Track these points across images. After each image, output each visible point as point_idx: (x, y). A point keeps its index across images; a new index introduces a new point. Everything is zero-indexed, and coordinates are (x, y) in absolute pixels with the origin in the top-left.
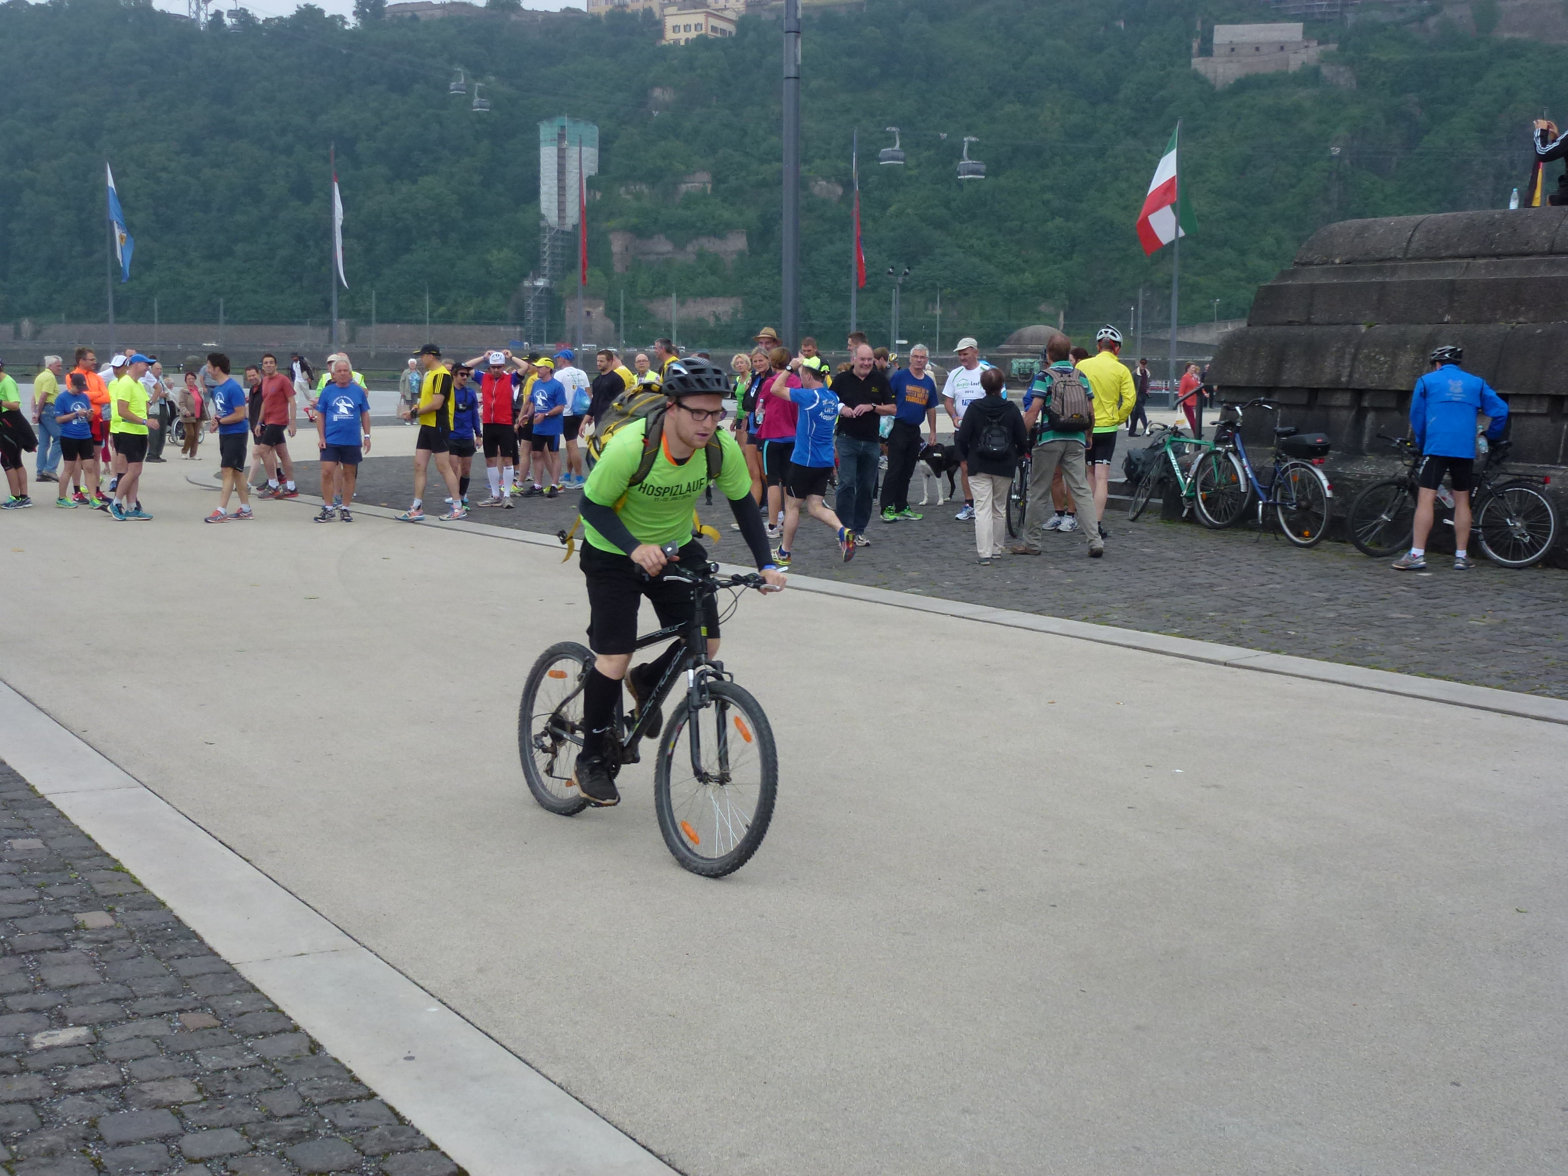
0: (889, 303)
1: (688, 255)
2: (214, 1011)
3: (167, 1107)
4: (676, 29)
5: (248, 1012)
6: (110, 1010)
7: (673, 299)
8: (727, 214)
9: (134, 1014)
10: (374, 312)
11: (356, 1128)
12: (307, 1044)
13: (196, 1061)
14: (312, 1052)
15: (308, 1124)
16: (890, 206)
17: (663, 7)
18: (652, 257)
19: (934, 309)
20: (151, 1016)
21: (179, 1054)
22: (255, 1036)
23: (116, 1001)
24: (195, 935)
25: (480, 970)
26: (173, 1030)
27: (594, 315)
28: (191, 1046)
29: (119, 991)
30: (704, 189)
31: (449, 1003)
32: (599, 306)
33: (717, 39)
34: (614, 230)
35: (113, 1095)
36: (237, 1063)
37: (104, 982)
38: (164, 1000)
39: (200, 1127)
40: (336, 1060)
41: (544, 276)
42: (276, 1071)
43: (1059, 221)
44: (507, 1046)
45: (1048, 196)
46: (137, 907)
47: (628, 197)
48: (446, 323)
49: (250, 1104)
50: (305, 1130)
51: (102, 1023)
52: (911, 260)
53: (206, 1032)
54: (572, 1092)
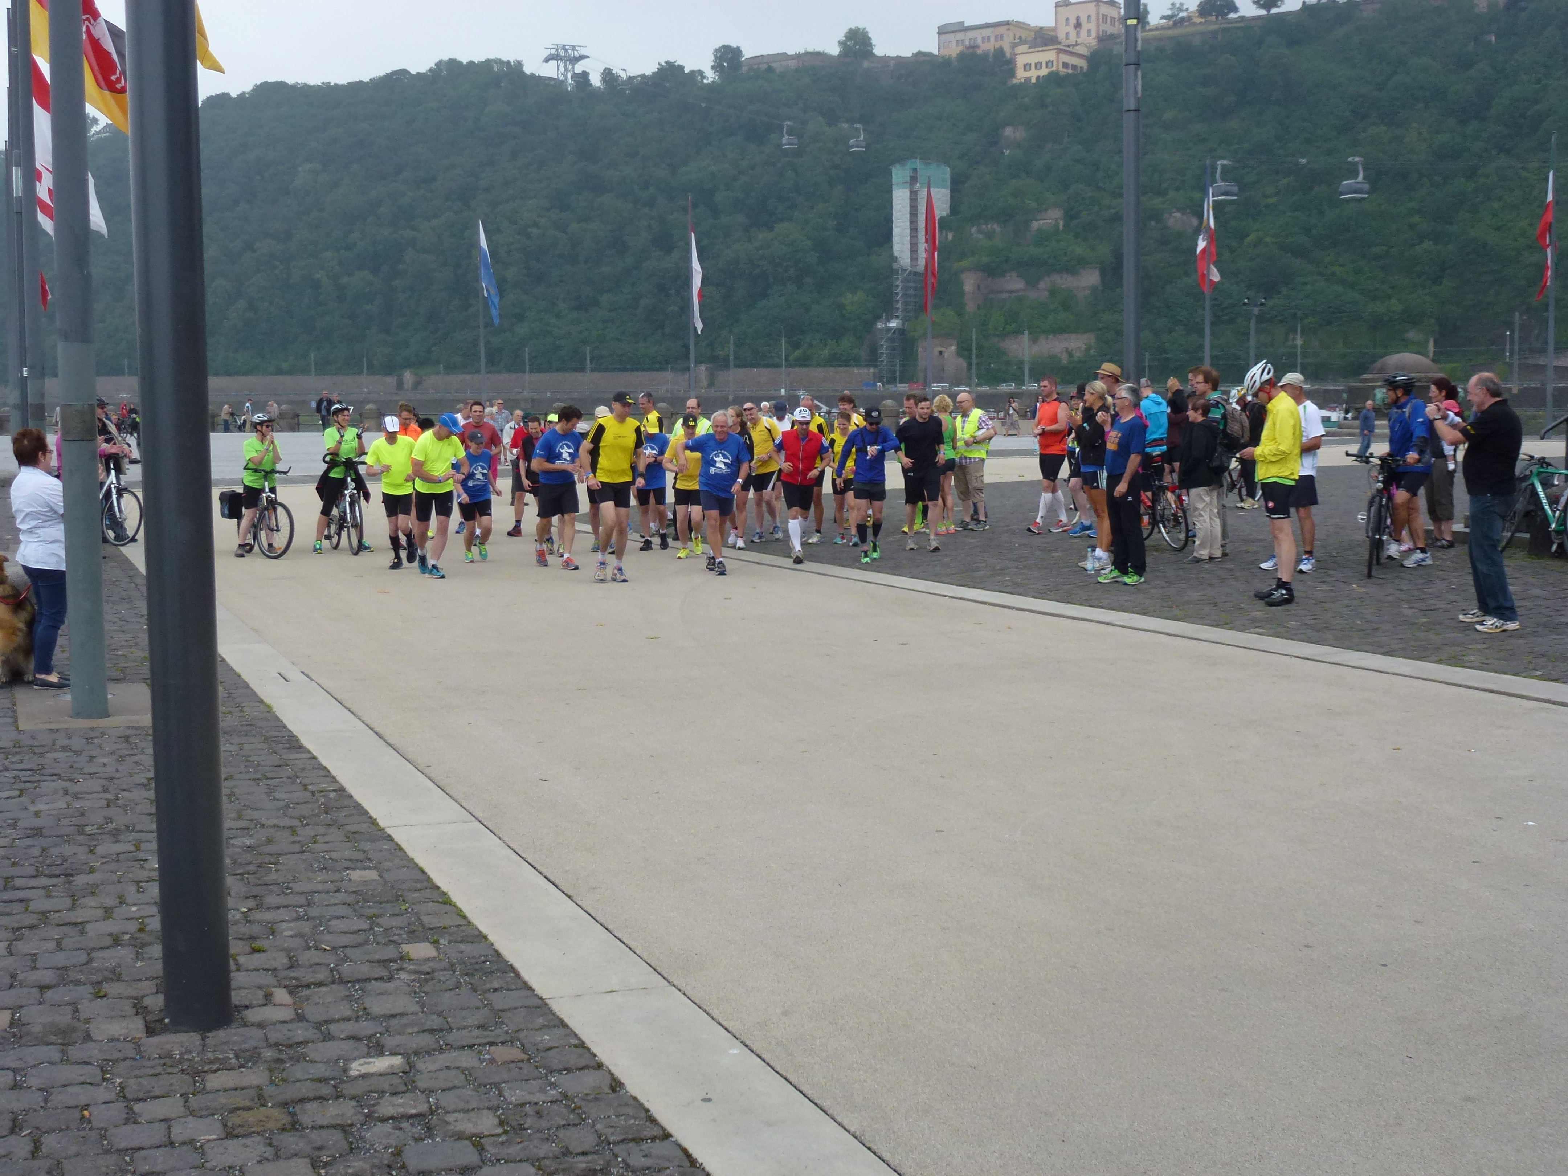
0: (1247, 334)
1: (1041, 292)
2: (523, 1045)
3: (469, 1138)
4: (1027, 67)
5: (554, 1047)
6: (426, 1040)
7: (1026, 337)
8: (1079, 250)
9: (447, 1045)
10: (732, 357)
11: (648, 1169)
12: (608, 1081)
13: (500, 1095)
14: (613, 1090)
15: (602, 1162)
16: (1247, 236)
17: (1014, 46)
18: (1005, 296)
19: (1294, 339)
20: (463, 1048)
21: (485, 1086)
22: (559, 1071)
23: (431, 1031)
24: (512, 969)
25: (785, 1014)
26: (482, 1062)
27: (946, 355)
28: (497, 1079)
29: (435, 1022)
30: (1057, 226)
31: (751, 1046)
32: (951, 345)
33: (1068, 75)
34: (968, 270)
35: (419, 1124)
36: (539, 1097)
37: (422, 1012)
38: (476, 1032)
39: (498, 1160)
40: (635, 1099)
41: (897, 317)
42: (576, 1108)
43: (1427, 244)
44: (805, 1091)
45: (1416, 219)
46: (460, 939)
47: (981, 236)
48: (802, 366)
49: (548, 1139)
50: (598, 1168)
51: (416, 1053)
52: (1269, 289)
53: (512, 1065)
54: (865, 1142)
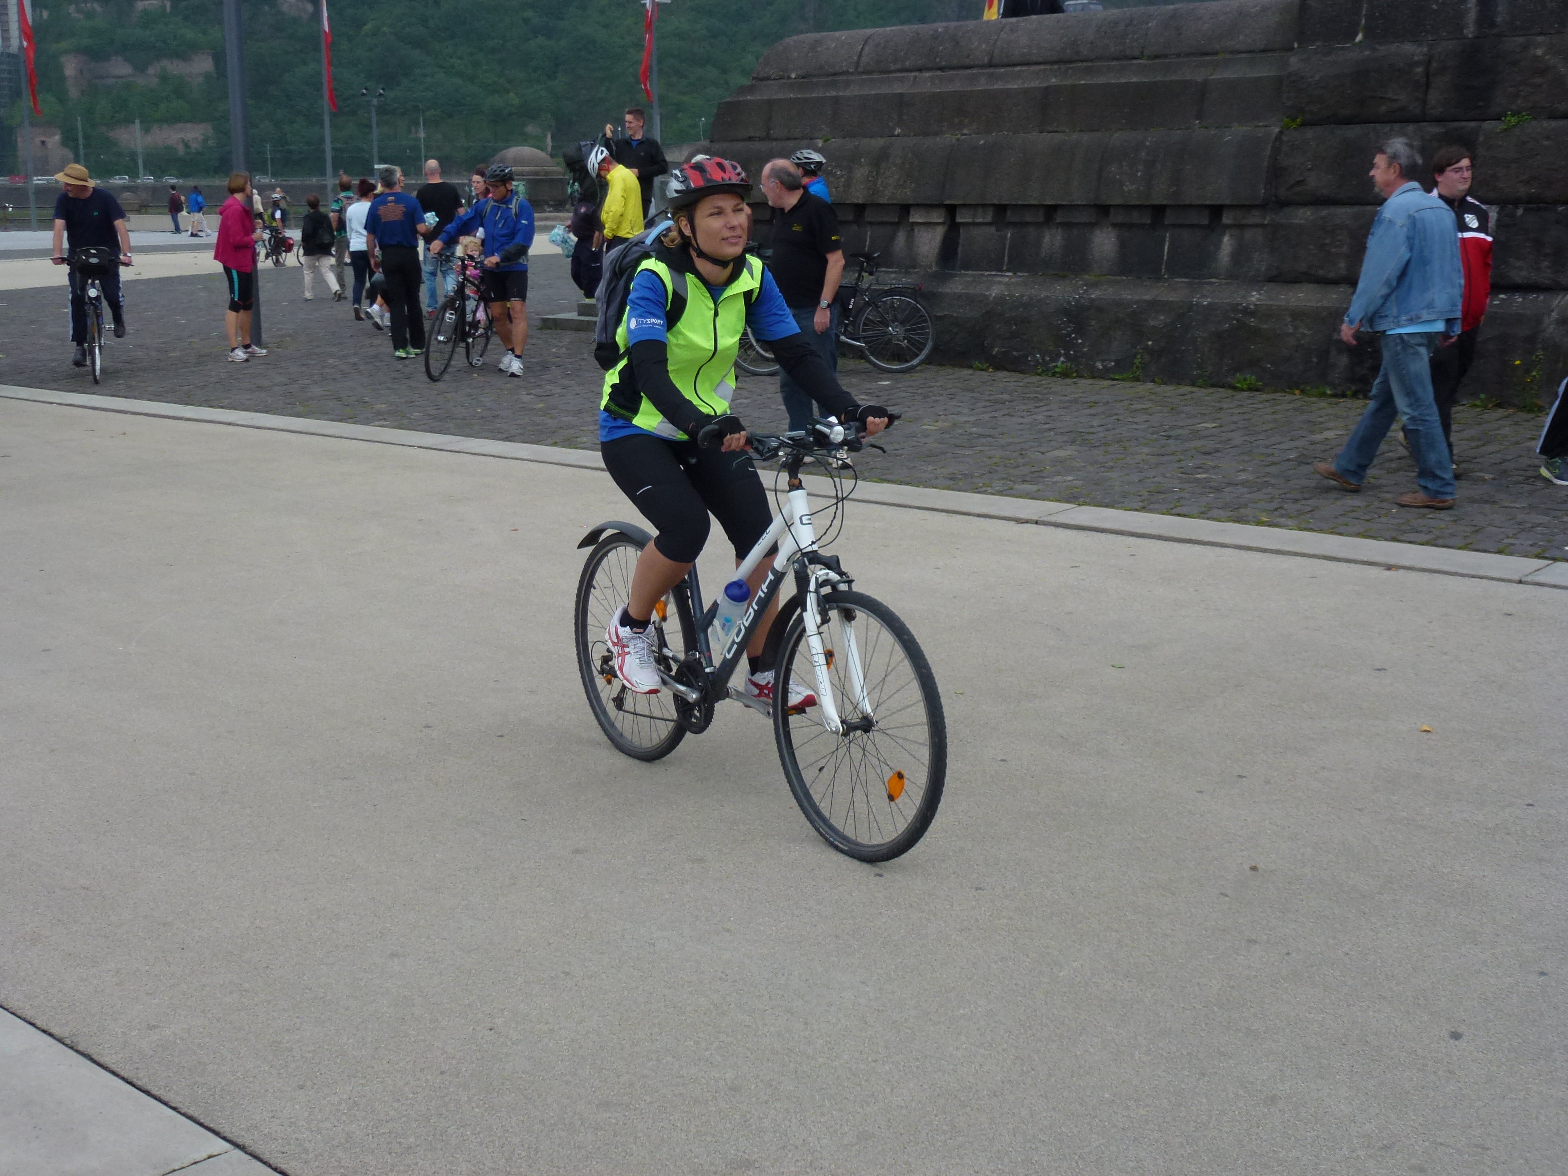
0: (369, 126)
1: (150, 78)
7: (137, 127)
8: (189, 34)
18: (110, 81)
19: (417, 132)
27: (49, 145)
30: (163, 7)
32: (54, 134)
34: (66, 52)
43: (541, 40)
45: (529, 13)
47: (79, 16)
52: (387, 80)
